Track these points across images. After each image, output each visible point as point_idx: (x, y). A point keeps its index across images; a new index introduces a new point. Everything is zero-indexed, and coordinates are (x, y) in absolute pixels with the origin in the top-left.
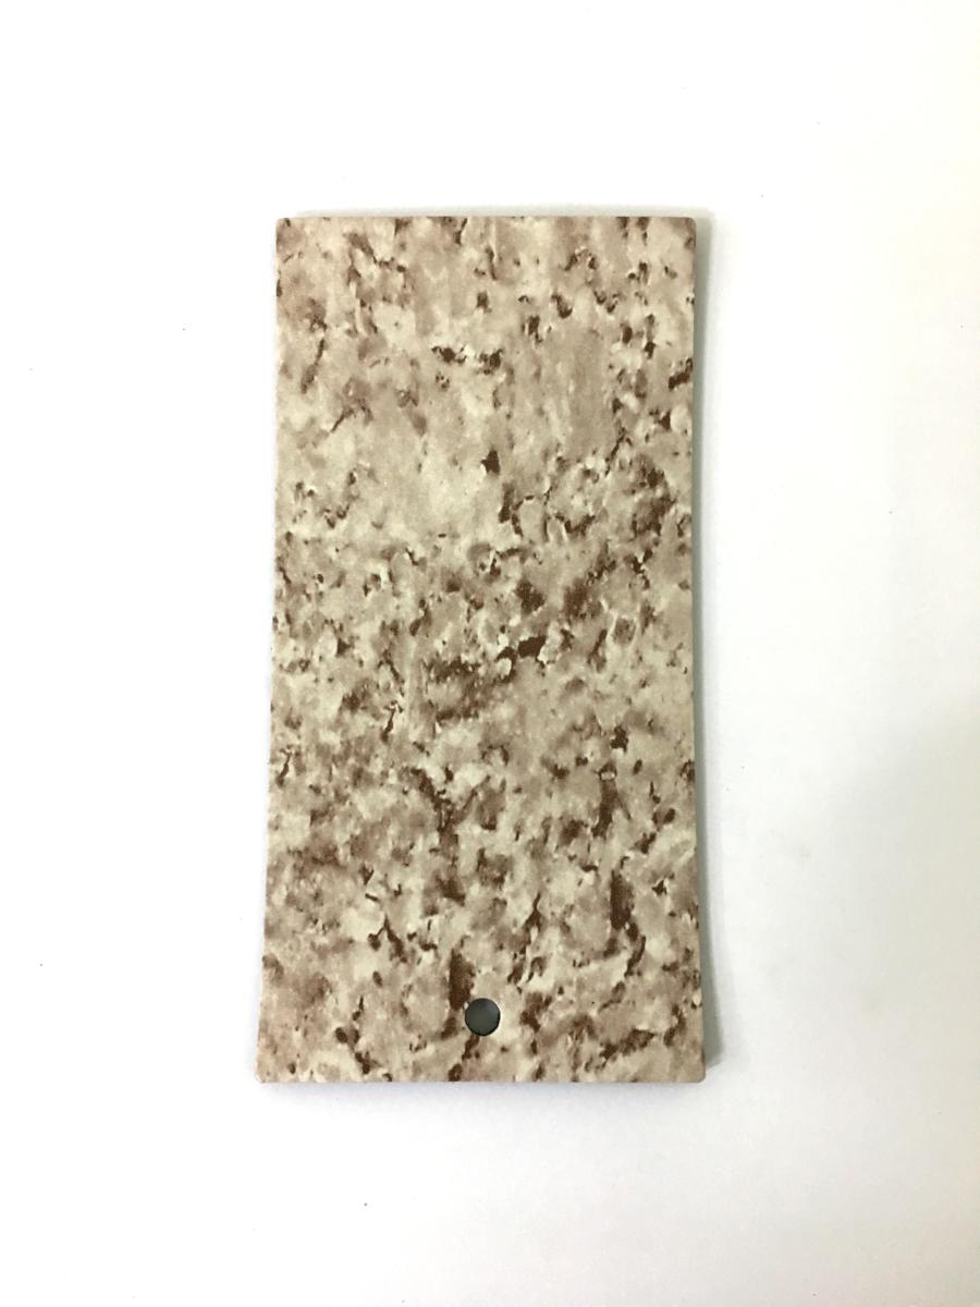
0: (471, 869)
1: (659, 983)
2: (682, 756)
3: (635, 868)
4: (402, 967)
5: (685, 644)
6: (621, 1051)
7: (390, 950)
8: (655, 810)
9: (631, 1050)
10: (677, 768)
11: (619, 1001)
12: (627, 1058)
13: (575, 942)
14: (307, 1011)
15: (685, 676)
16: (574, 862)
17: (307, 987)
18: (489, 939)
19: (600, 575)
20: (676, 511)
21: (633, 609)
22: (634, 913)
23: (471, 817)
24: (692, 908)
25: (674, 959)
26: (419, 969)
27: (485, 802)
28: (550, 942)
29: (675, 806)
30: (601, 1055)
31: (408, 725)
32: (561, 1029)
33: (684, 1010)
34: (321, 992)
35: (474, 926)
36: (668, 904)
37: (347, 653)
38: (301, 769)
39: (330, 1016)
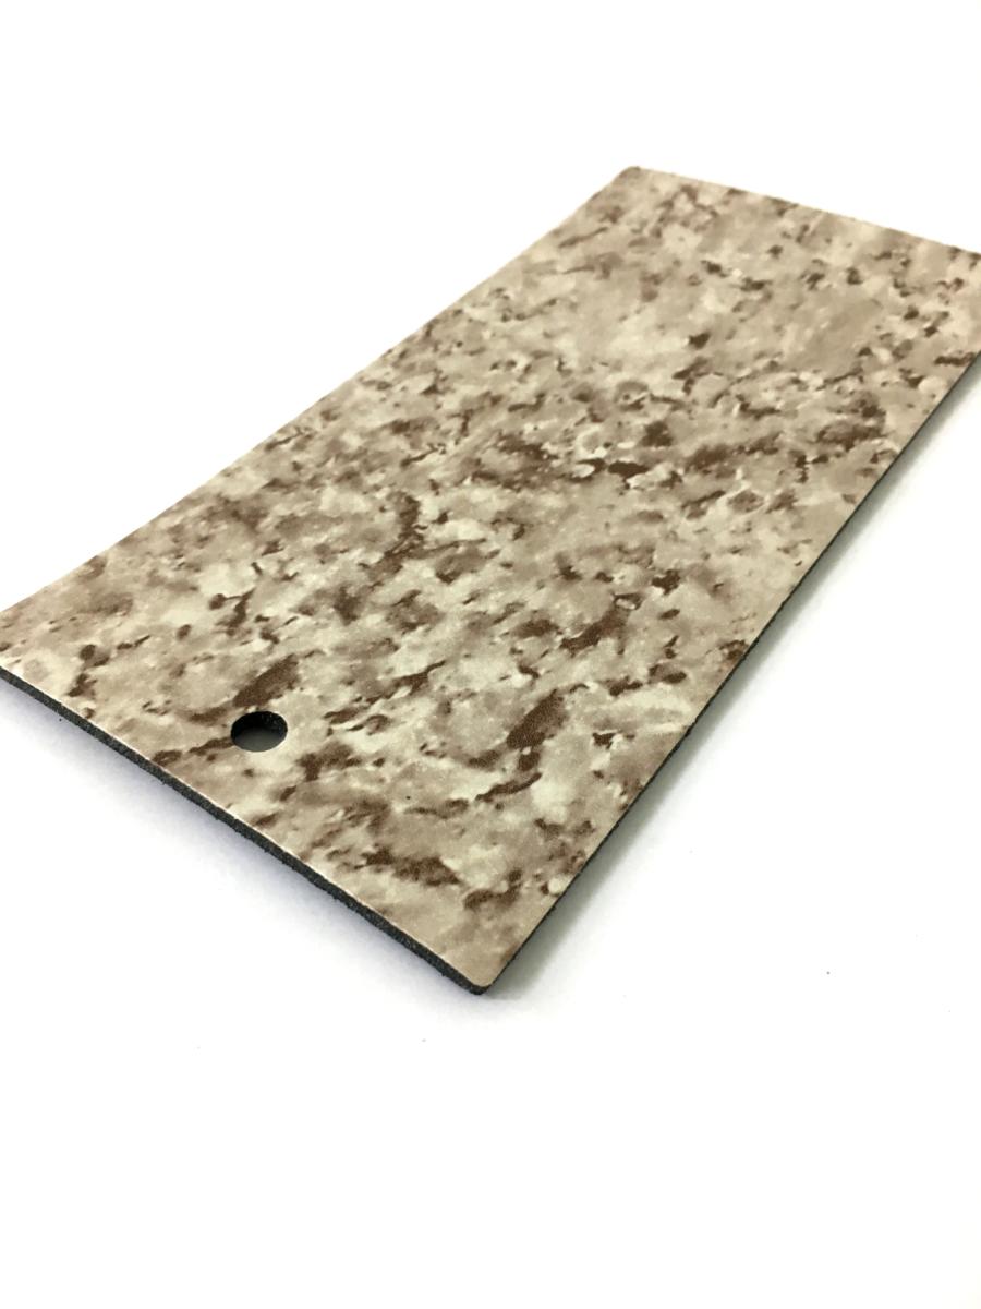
0: (388, 601)
1: (518, 833)
2: (736, 632)
3: (585, 703)
4: (224, 637)
5: (815, 542)
6: (397, 869)
7: (226, 616)
8: (661, 662)
9: (411, 876)
10: (721, 640)
11: (445, 817)
12: (396, 880)
13: (444, 728)
14: (81, 617)
15: (794, 568)
16: (516, 656)
17: (105, 598)
18: (344, 668)
19: (752, 451)
20: (881, 444)
21: (773, 490)
22: (547, 743)
23: (433, 561)
24: (631, 784)
25: (561, 821)
26: (236, 650)
27: (460, 557)
28: (413, 710)
29: (690, 674)
30: (365, 855)
31: (437, 466)
32: (339, 799)
33: (527, 884)
34: (115, 609)
35: (340, 649)
36: (601, 760)
37: (433, 396)
38: (299, 447)
39: (100, 630)
